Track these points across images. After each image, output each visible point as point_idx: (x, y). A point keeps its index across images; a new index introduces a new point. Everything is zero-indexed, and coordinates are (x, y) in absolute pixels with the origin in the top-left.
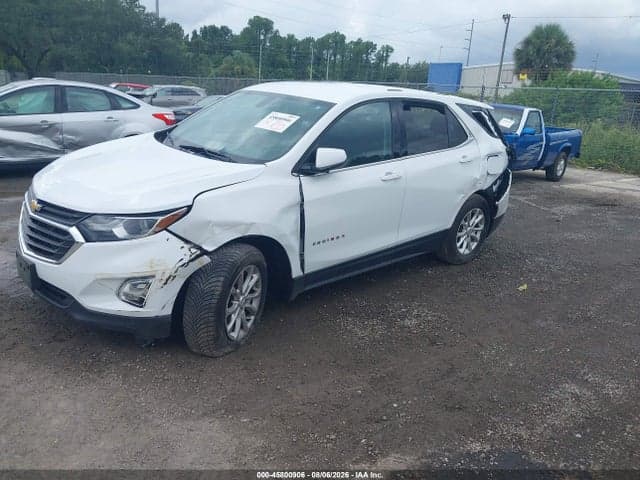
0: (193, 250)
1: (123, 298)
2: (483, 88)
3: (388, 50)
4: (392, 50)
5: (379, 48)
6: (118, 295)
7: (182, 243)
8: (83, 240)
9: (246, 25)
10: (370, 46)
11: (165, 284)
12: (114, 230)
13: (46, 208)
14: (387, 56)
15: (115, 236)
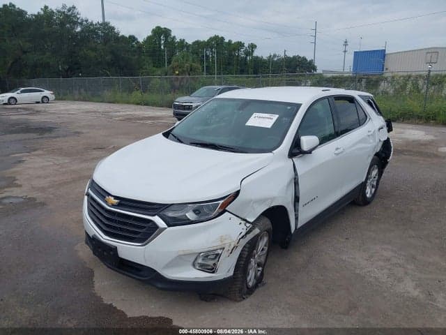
0: (248, 225)
1: (197, 267)
2: (430, 71)
3: (253, 46)
4: (256, 46)
5: (246, 45)
6: (194, 265)
7: (240, 221)
8: (165, 226)
9: (150, 34)
10: (240, 45)
11: (231, 253)
12: (187, 214)
13: (123, 202)
14: (253, 51)
15: (189, 219)
